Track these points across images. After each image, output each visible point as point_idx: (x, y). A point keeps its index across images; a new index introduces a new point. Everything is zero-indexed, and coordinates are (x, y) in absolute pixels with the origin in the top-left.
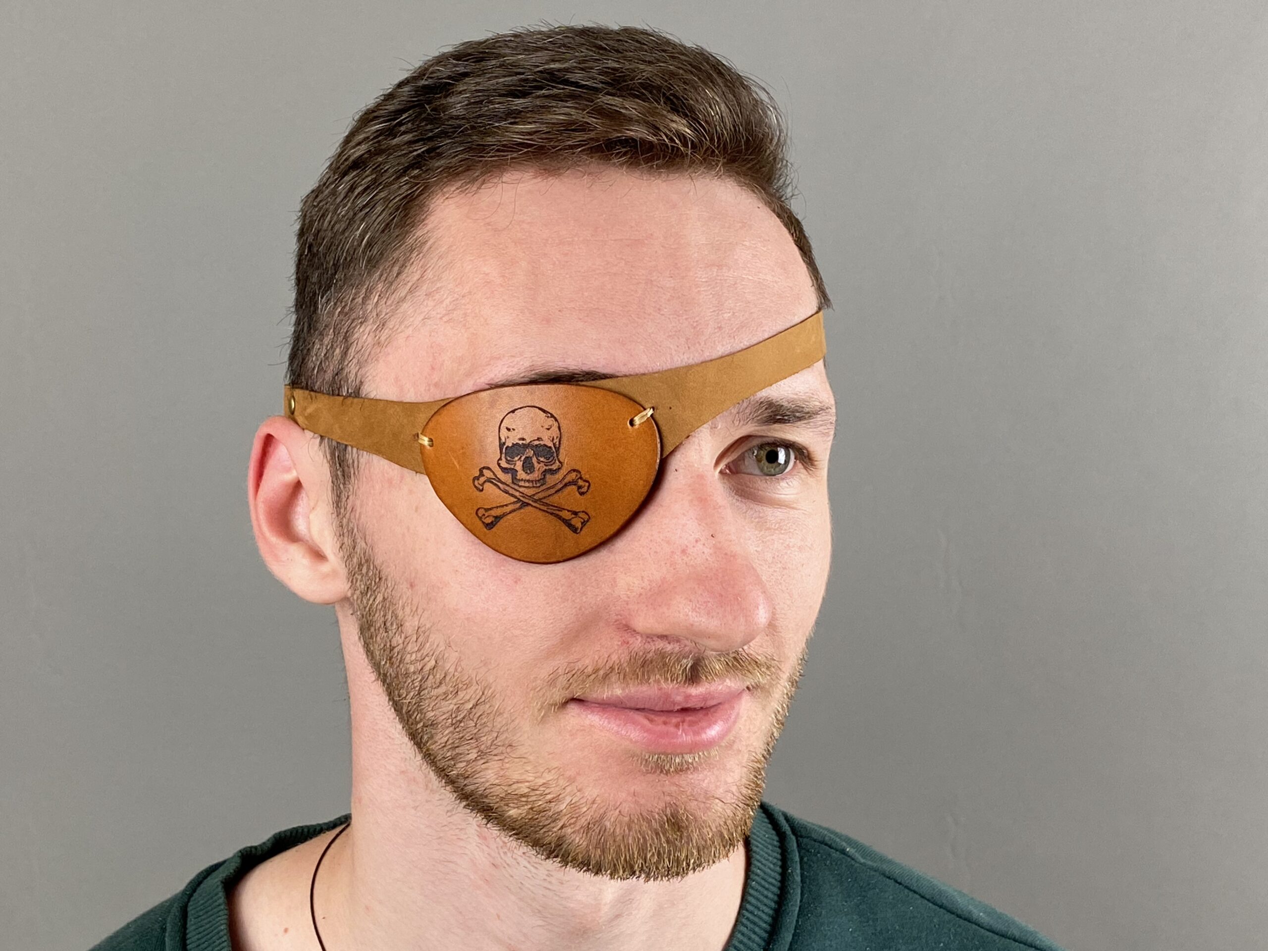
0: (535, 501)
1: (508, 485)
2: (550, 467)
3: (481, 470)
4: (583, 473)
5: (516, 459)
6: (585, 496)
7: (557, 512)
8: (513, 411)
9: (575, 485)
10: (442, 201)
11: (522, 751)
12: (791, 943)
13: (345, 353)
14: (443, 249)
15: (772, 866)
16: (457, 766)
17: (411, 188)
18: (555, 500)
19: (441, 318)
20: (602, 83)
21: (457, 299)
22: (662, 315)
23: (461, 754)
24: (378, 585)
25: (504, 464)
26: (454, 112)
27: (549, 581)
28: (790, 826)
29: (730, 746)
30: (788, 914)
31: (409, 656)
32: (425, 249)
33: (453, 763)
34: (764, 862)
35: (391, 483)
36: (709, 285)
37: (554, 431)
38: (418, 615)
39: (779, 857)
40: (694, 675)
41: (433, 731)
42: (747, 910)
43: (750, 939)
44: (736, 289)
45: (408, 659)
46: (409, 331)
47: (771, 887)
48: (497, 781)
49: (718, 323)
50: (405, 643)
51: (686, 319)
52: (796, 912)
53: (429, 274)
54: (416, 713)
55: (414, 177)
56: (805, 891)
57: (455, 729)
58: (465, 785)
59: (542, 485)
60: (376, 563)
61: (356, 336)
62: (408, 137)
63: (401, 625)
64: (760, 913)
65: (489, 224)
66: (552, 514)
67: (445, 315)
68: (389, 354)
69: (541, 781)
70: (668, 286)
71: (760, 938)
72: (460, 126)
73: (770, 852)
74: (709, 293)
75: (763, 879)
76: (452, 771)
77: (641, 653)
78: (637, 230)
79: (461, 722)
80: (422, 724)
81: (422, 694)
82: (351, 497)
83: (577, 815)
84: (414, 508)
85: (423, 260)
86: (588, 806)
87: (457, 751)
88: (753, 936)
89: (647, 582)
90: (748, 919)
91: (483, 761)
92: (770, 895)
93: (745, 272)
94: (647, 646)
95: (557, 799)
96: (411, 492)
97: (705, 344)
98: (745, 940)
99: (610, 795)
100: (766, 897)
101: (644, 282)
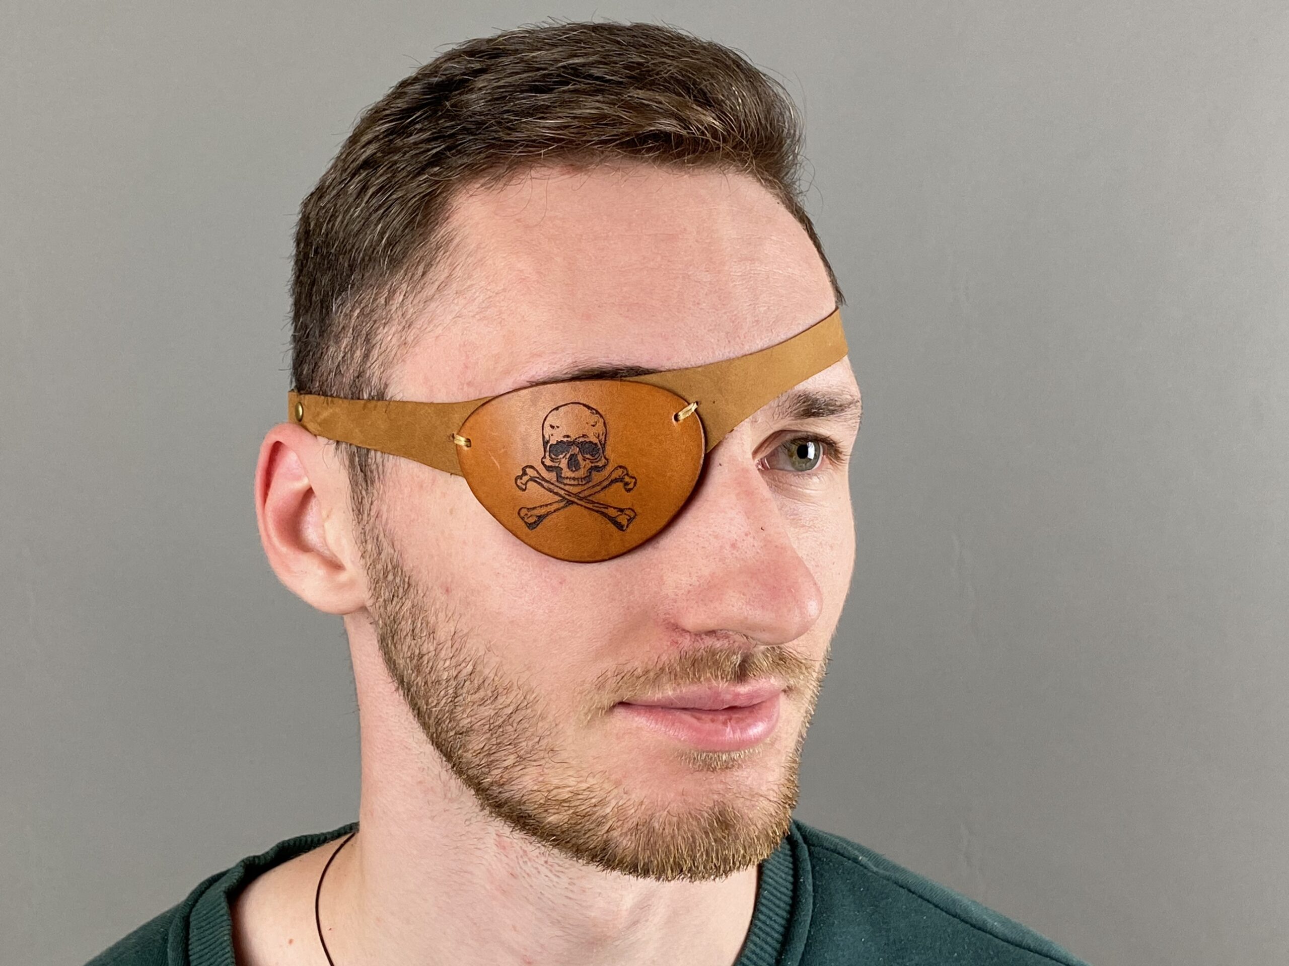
0: (581, 499)
1: (552, 484)
2: (596, 464)
3: (524, 470)
4: (629, 469)
5: (561, 456)
6: (632, 493)
7: (603, 510)
8: (557, 409)
9: (621, 481)
10: (465, 198)
11: (564, 755)
12: (803, 953)
13: (366, 356)
14: (472, 247)
15: (783, 876)
16: (492, 773)
17: (430, 186)
18: (602, 497)
19: (474, 316)
20: (627, 77)
21: (490, 297)
22: (701, 309)
23: (497, 761)
24: (406, 592)
25: (548, 462)
26: (476, 108)
27: (595, 581)
28: (801, 834)
29: (772, 744)
30: (800, 924)
31: (441, 663)
32: (451, 249)
33: (487, 770)
34: (776, 871)
35: (422, 486)
36: (743, 279)
37: (600, 428)
38: (454, 620)
39: (791, 866)
40: (742, 673)
41: (468, 738)
42: (759, 920)
43: (762, 949)
44: (769, 283)
45: (440, 665)
46: (439, 330)
47: (783, 897)
48: (535, 788)
49: (755, 317)
50: (438, 650)
51: (725, 313)
52: (809, 922)
53: (458, 272)
54: (448, 721)
55: (435, 175)
56: (817, 901)
57: (492, 735)
58: (500, 793)
59: (588, 482)
60: (405, 569)
61: (379, 337)
62: (425, 136)
63: (434, 633)
64: (772, 923)
65: (518, 220)
66: (597, 511)
67: (477, 313)
68: (416, 354)
69: (584, 786)
70: (704, 280)
71: (773, 948)
72: (484, 123)
73: (781, 860)
74: (745, 286)
75: (775, 888)
76: (487, 778)
77: (691, 653)
78: (670, 225)
79: (500, 727)
80: (454, 732)
81: (456, 700)
82: (375, 503)
83: (624, 818)
84: (448, 511)
85: (451, 258)
86: (636, 808)
87: (492, 758)
88: (765, 946)
89: (695, 578)
90: (760, 929)
91: (519, 768)
92: (782, 905)
93: (775, 266)
94: (697, 645)
95: (602, 803)
96: (444, 495)
97: (745, 337)
98: (758, 951)
99: (657, 795)
100: (778, 907)
101: (681, 276)
